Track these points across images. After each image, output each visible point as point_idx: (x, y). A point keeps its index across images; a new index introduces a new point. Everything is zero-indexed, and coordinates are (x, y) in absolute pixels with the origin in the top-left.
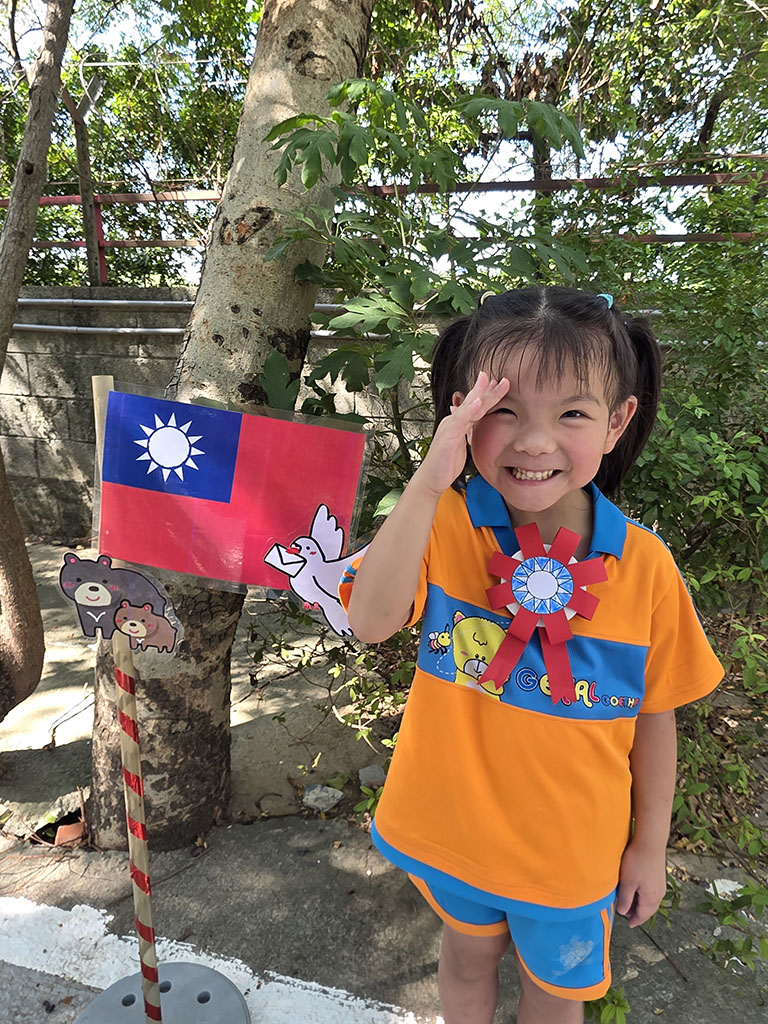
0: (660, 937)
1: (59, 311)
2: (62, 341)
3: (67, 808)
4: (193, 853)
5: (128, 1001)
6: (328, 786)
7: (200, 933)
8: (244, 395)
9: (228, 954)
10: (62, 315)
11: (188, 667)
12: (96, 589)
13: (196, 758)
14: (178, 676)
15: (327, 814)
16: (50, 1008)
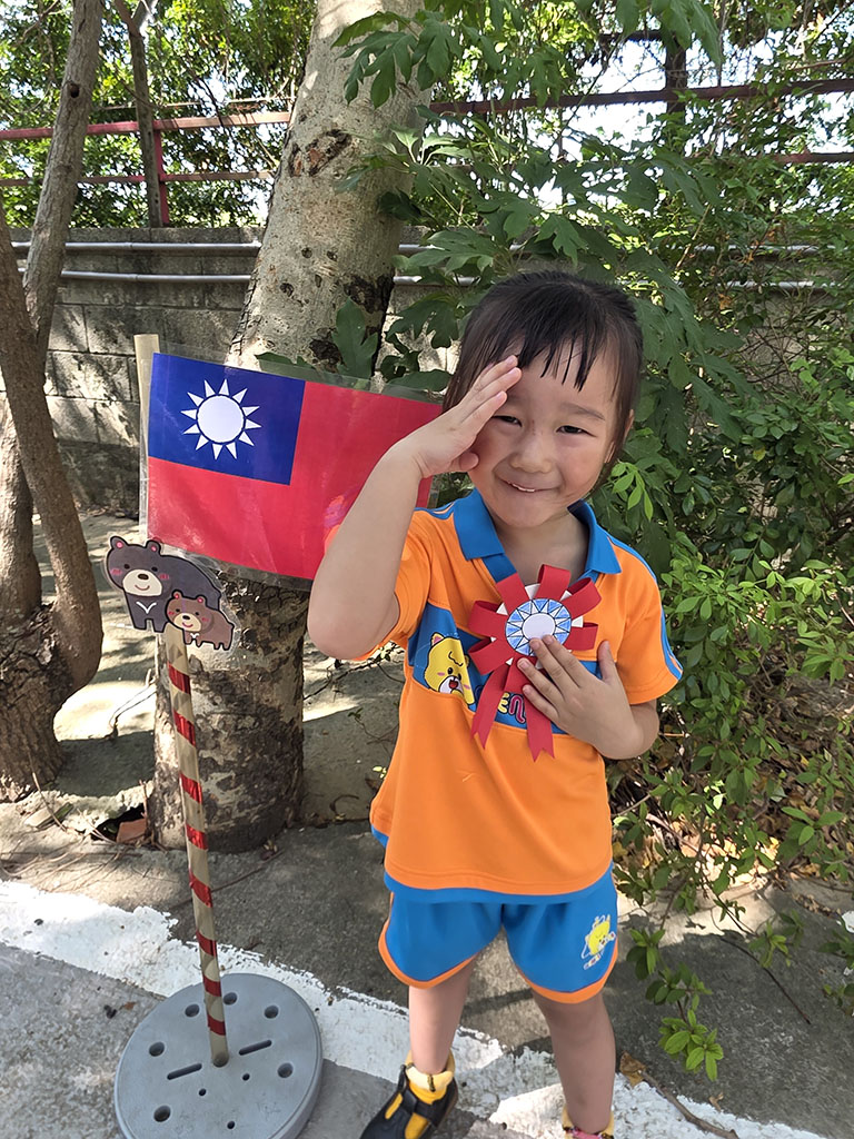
2: (121, 291)
3: (129, 803)
4: (263, 856)
5: (192, 1011)
7: (269, 942)
8: (316, 354)
9: (300, 967)
10: (120, 261)
11: (255, 658)
12: (145, 577)
13: (265, 756)
14: (244, 670)
16: (111, 1013)
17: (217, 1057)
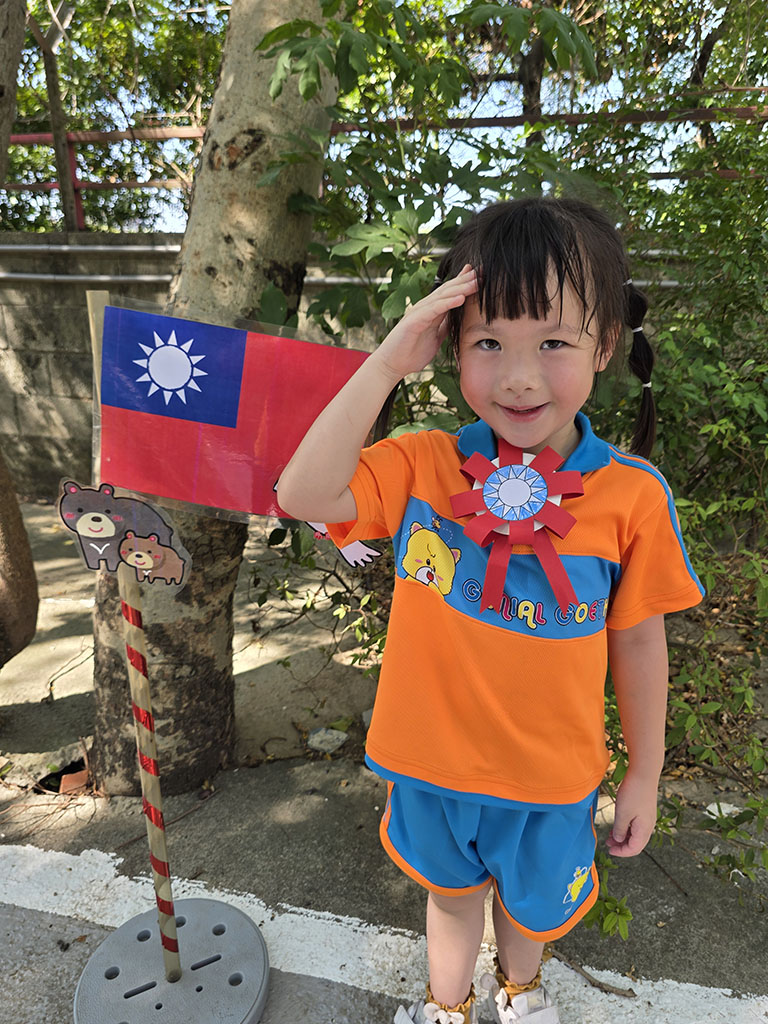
0: (661, 858)
1: (34, 259)
2: (38, 291)
3: (70, 758)
4: (201, 796)
5: (144, 937)
6: (332, 728)
7: (211, 870)
9: (241, 890)
10: (37, 262)
11: (190, 611)
12: (98, 519)
13: (202, 703)
14: (180, 621)
15: (332, 755)
16: (65, 947)
17: (171, 974)
